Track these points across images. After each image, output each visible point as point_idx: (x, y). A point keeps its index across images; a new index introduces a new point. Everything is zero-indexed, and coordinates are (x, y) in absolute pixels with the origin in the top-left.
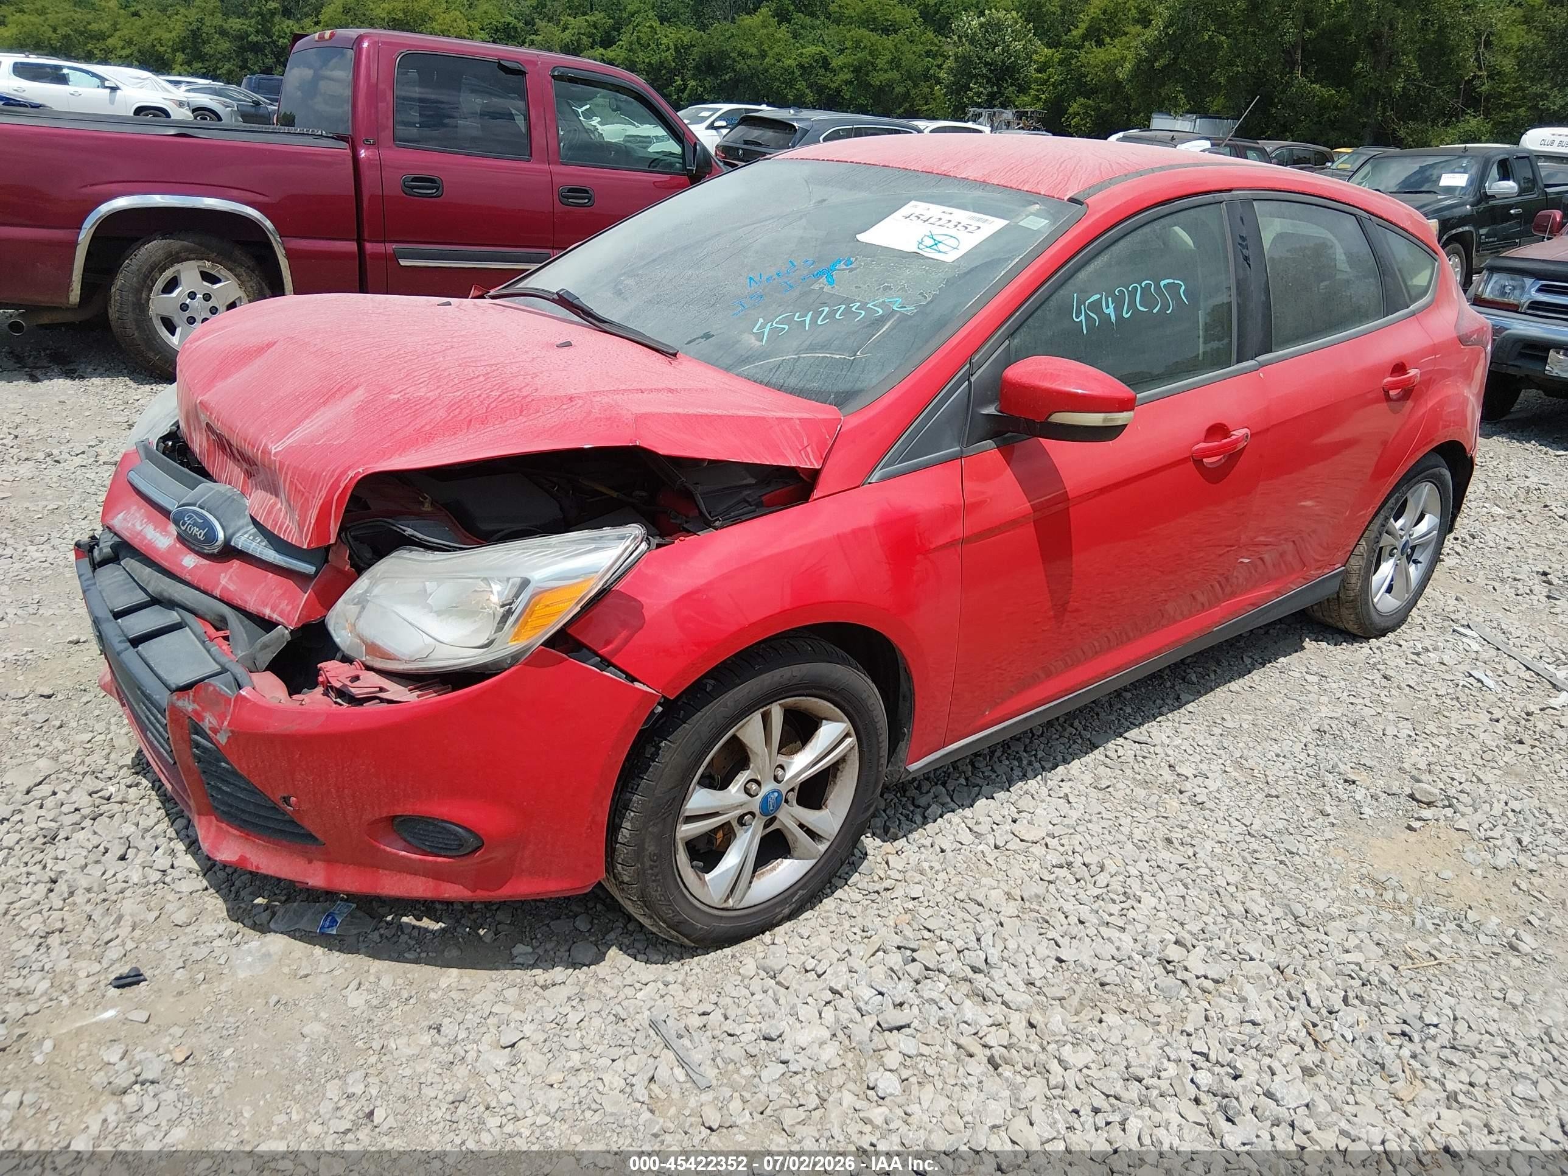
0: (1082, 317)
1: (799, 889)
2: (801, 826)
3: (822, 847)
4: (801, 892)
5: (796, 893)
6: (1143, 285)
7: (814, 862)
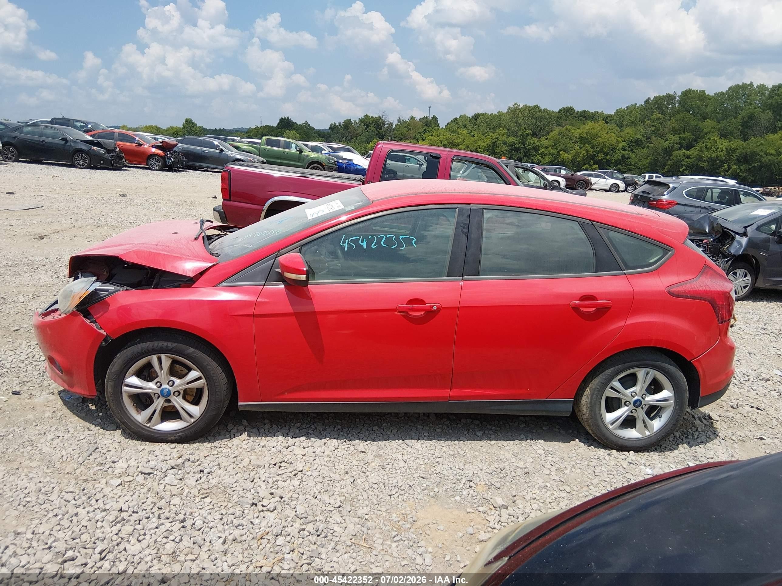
0: (346, 244)
1: (181, 432)
2: (182, 408)
3: (192, 420)
4: (181, 434)
5: (178, 433)
6: (388, 236)
7: (188, 424)
